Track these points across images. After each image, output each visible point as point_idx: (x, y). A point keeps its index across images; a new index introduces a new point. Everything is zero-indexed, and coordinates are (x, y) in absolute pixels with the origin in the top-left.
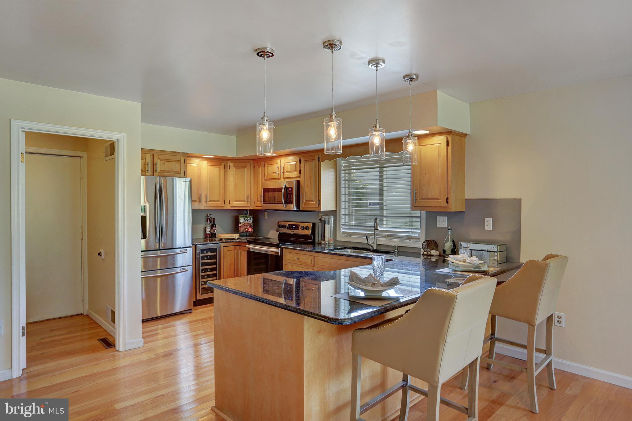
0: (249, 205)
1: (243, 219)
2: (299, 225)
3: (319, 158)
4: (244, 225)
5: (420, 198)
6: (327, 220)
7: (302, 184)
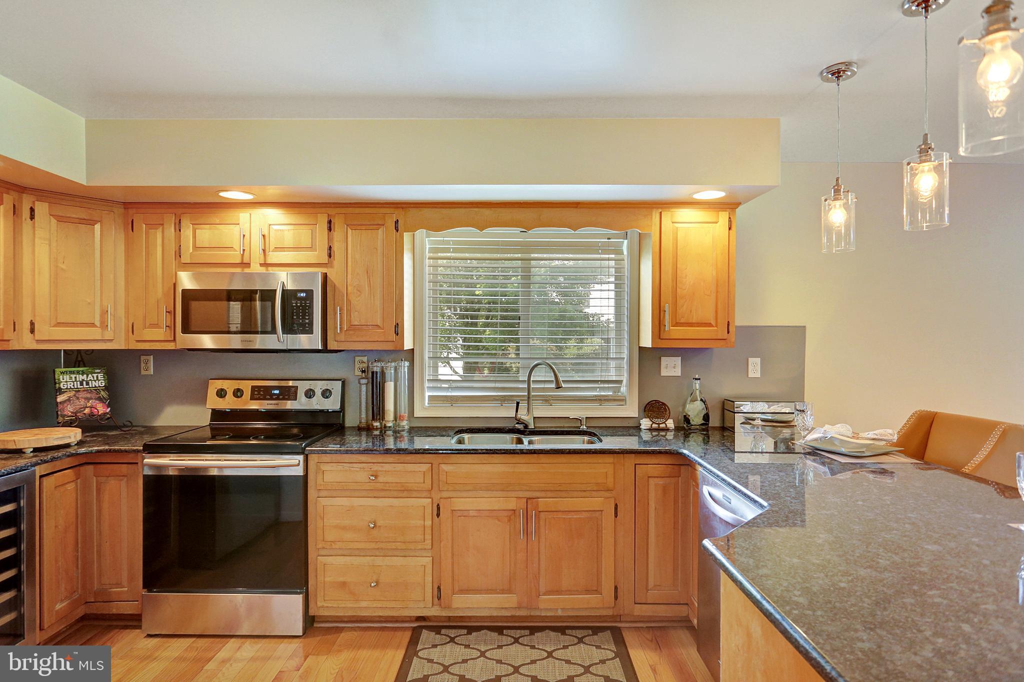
0: (108, 335)
1: (71, 378)
2: (301, 387)
3: (397, 222)
4: (78, 398)
5: (675, 323)
6: (390, 373)
7: (336, 283)
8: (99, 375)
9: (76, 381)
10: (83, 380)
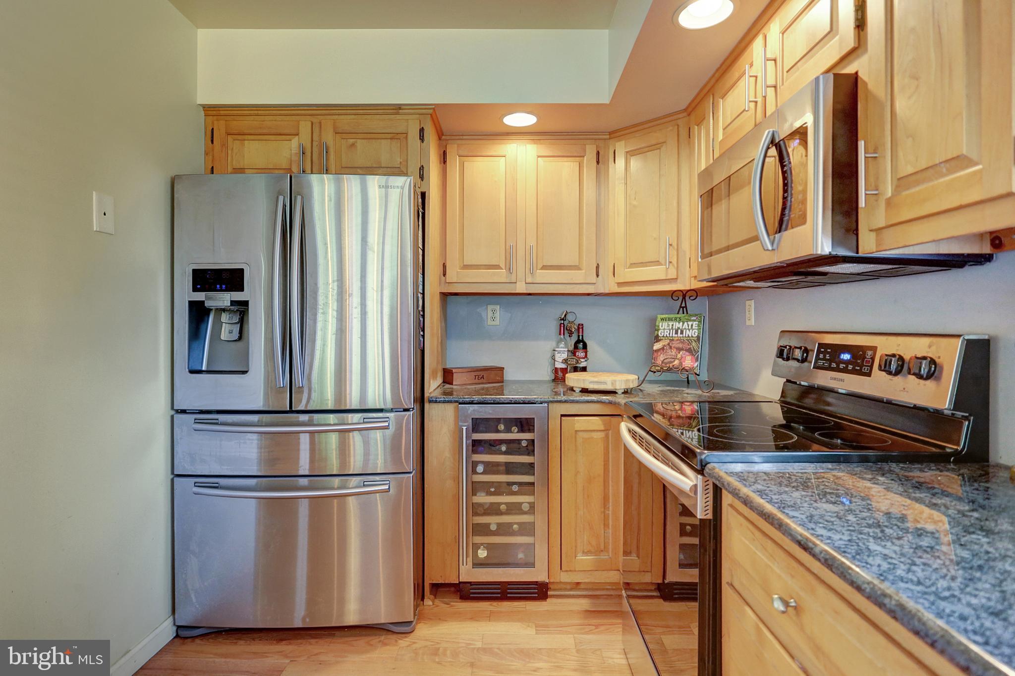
0: (672, 274)
1: (668, 325)
4: (671, 348)
8: (694, 323)
9: (672, 327)
10: (679, 328)
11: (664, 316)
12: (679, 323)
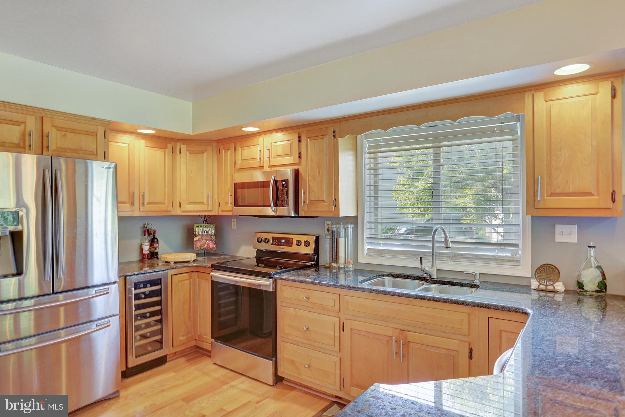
0: (210, 208)
1: (200, 229)
2: (293, 239)
3: (334, 132)
4: (202, 239)
5: (549, 193)
6: (342, 231)
7: (303, 175)
8: (212, 228)
9: (202, 230)
10: (205, 231)
11: (198, 225)
12: (205, 228)
